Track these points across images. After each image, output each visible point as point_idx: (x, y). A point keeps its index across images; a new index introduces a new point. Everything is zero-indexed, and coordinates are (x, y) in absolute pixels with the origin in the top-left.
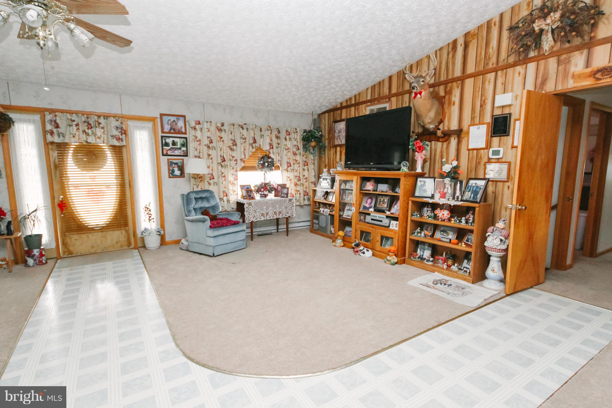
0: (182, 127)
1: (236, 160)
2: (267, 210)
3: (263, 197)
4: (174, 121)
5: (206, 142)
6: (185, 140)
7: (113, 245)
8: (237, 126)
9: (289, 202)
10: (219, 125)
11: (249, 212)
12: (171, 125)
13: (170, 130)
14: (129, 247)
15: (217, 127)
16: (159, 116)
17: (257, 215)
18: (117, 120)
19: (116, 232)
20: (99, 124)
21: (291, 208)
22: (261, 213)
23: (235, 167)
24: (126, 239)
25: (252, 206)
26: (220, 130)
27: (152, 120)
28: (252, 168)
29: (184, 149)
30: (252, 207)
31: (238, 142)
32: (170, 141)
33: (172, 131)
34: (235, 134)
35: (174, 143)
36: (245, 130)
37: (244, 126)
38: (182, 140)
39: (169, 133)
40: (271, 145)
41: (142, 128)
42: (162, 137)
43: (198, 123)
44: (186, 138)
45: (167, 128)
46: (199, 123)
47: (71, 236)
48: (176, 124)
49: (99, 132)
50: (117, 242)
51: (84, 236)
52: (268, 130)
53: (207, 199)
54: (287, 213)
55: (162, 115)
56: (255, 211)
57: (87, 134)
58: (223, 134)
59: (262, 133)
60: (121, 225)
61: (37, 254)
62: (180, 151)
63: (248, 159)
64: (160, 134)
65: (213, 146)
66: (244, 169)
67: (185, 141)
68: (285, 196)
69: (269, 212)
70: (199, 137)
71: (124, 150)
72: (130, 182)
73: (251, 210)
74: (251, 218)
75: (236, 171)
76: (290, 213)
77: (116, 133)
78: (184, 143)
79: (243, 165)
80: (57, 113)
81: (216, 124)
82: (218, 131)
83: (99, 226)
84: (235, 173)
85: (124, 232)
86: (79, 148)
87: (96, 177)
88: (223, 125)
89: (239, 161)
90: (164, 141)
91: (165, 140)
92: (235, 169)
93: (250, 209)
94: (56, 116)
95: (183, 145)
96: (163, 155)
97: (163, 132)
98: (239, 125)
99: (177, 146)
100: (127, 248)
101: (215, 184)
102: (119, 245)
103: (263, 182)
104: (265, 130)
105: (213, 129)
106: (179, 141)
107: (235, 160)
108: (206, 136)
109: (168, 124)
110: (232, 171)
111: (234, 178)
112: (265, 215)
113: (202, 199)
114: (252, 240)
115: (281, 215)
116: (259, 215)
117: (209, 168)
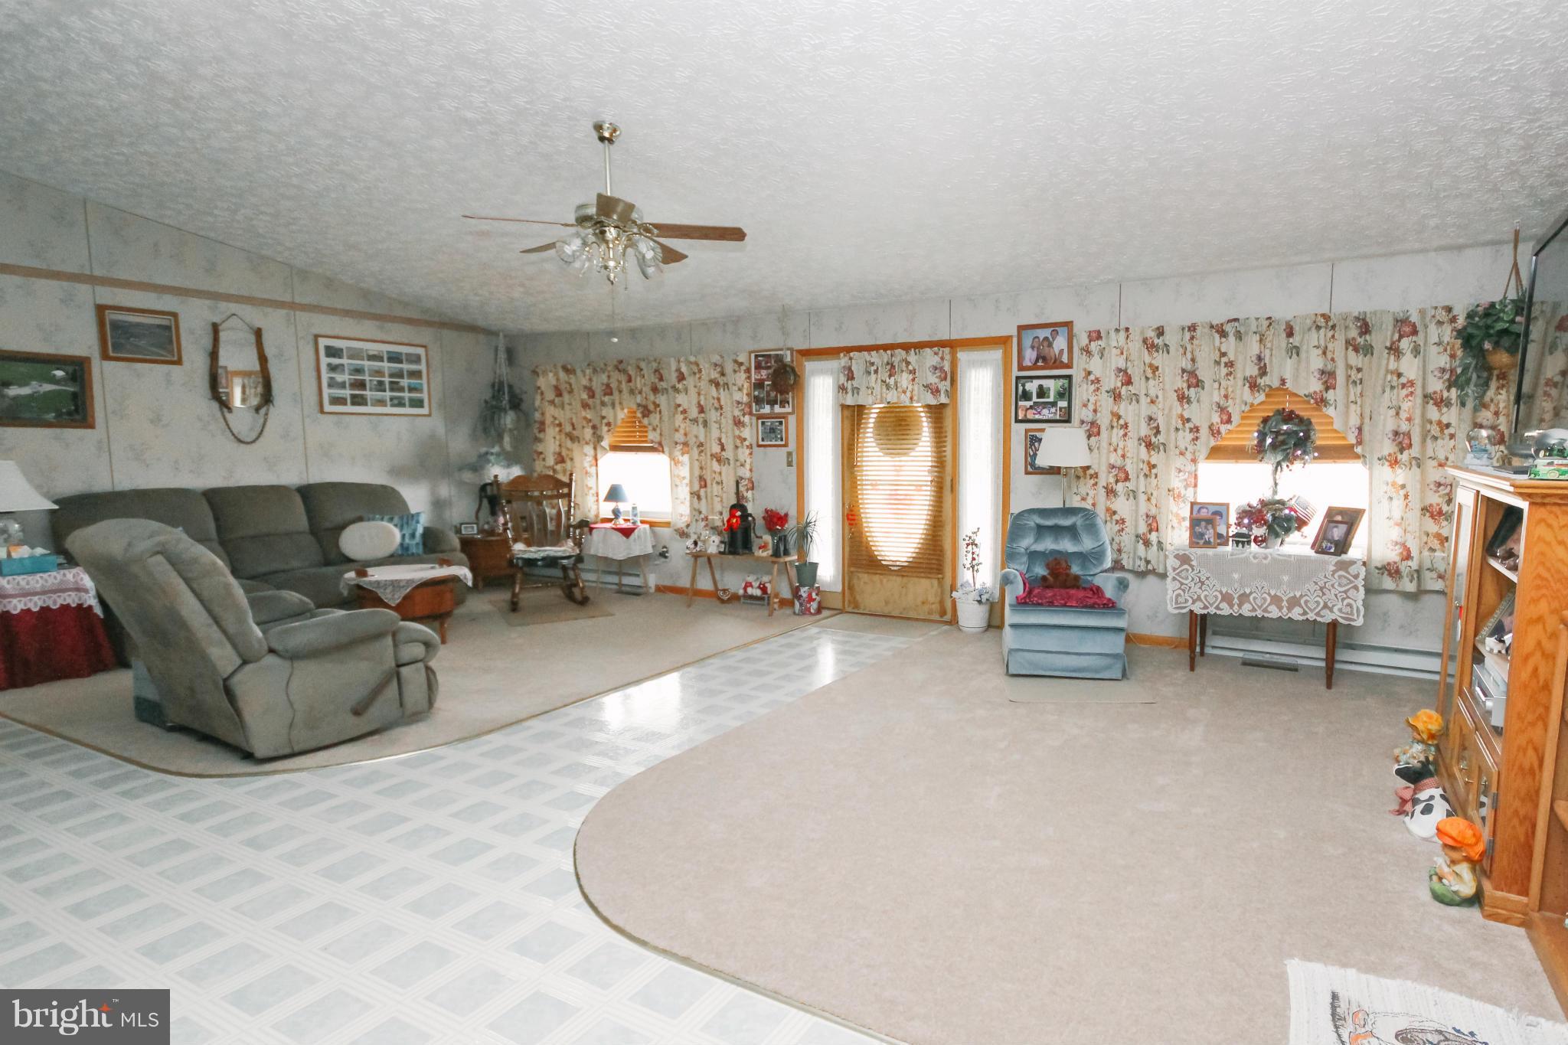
0: (1062, 351)
1: (1196, 429)
2: (1242, 586)
3: (1240, 545)
4: (1046, 339)
5: (1111, 381)
7: (917, 606)
8: (1207, 330)
9: (1334, 572)
10: (1151, 334)
11: (1182, 584)
12: (1038, 348)
13: (1037, 360)
14: (941, 616)
15: (1145, 341)
16: (1014, 332)
17: (1206, 596)
18: (936, 354)
19: (923, 581)
20: (908, 363)
21: (1345, 592)
22: (1221, 592)
23: (1191, 448)
24: (938, 599)
25: (1192, 567)
26: (1150, 346)
27: (1002, 341)
28: (1237, 453)
29: (1063, 404)
30: (1190, 570)
31: (1205, 373)
32: (1032, 387)
33: (1040, 363)
34: (1197, 353)
35: (1042, 392)
36: (1232, 338)
37: (1228, 328)
39: (1035, 367)
40: (1328, 377)
41: (982, 364)
42: (1018, 378)
43: (1094, 335)
44: (1069, 377)
45: (1030, 356)
46: (1099, 337)
47: (860, 575)
48: (1050, 345)
49: (904, 379)
50: (923, 603)
51: (876, 578)
52: (1318, 328)
53: (1072, 532)
54: (1326, 606)
55: (1021, 328)
56: (1203, 583)
57: (888, 387)
58: (1159, 359)
59: (1296, 340)
60: (932, 569)
61: (805, 595)
62: (1053, 410)
63: (1239, 425)
64: (1015, 373)
65: (1133, 392)
66: (1217, 453)
68: (1332, 550)
69: (1251, 593)
70: (1097, 372)
71: (948, 412)
72: (952, 480)
73: (1187, 578)
74: (1186, 601)
75: (1194, 461)
76: (1340, 610)
77: (933, 379)
78: (1065, 389)
79: (1213, 443)
80: (852, 354)
81: (1142, 332)
82: (1146, 352)
83: (898, 563)
84: (1190, 467)
85: (935, 582)
86: (888, 412)
87: (903, 468)
88: (1160, 332)
89: (1204, 432)
90: (1021, 389)
91: (1023, 385)
92: (1189, 456)
93: (1183, 574)
94: (851, 359)
95: (1061, 395)
96: (1017, 421)
97: (1021, 368)
98: (1212, 327)
99: (1048, 397)
100: (937, 618)
101: (1131, 494)
102: (926, 608)
103: (1267, 495)
104: (1309, 329)
105: (1135, 346)
106: (1052, 386)
107: (1191, 430)
108: (1113, 368)
109: (1033, 347)
110: (1179, 462)
111: (1186, 480)
112: (1236, 601)
113: (1057, 531)
114: (1192, 669)
115: (1301, 611)
116: (1216, 597)
117: (1115, 450)
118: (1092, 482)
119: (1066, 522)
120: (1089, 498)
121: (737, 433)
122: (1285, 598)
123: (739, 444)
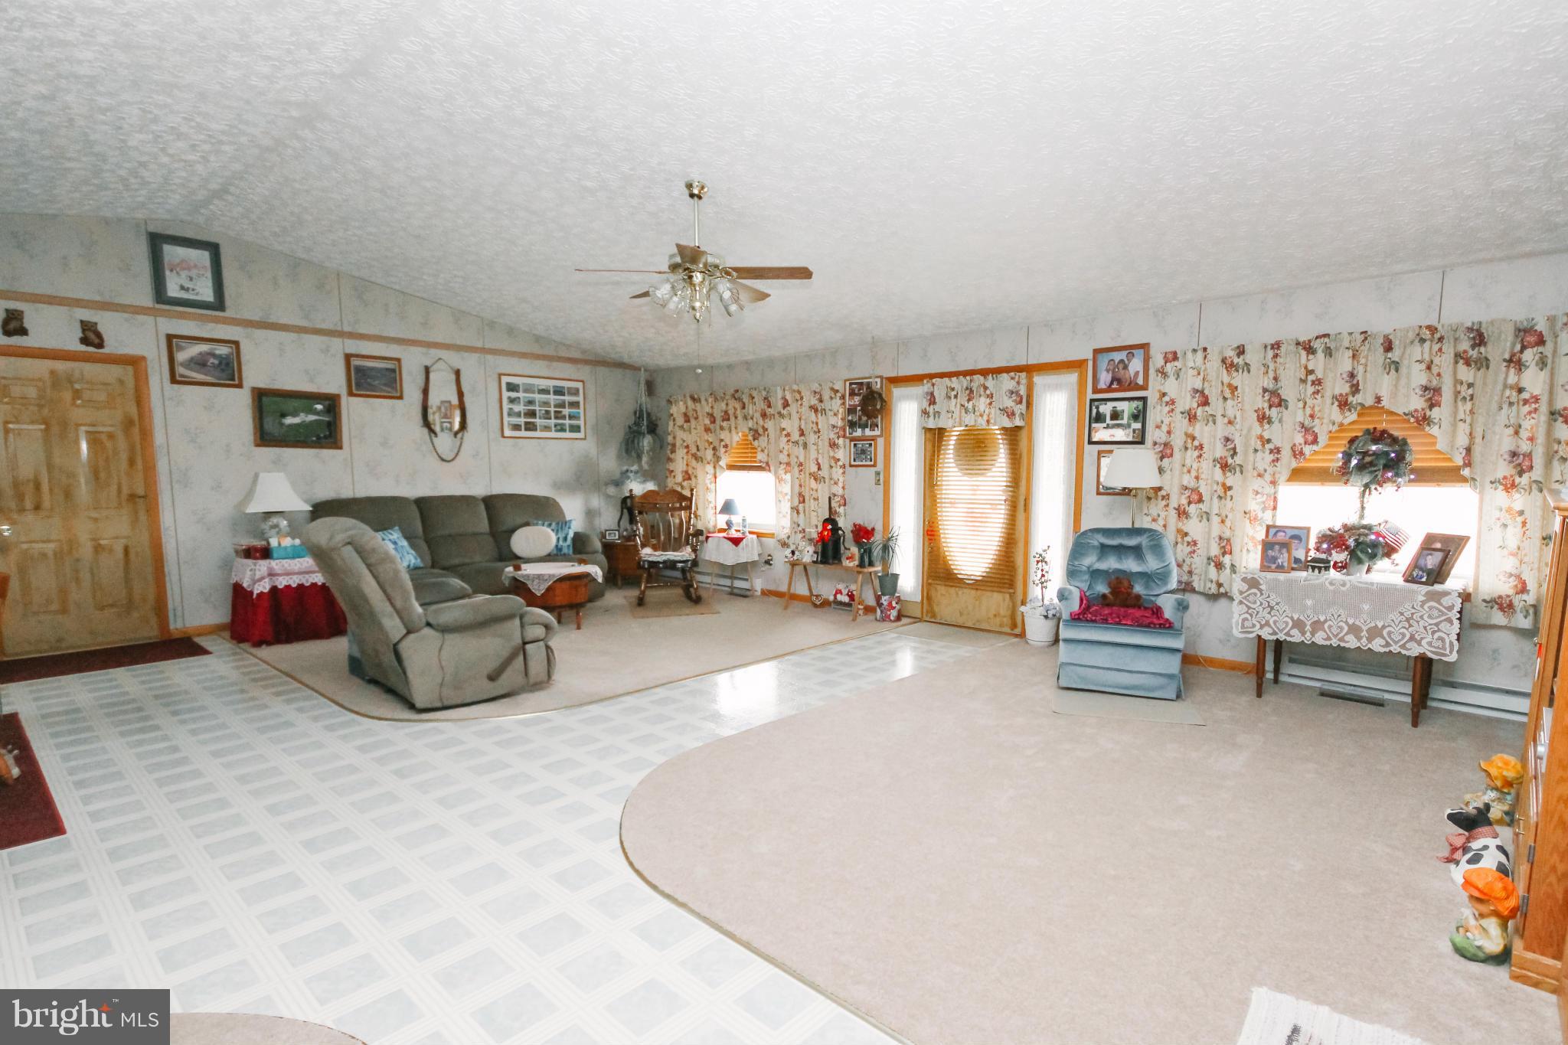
0: (1137, 373)
1: (1278, 450)
2: (1316, 612)
3: (1317, 571)
4: (1122, 361)
5: (1187, 402)
6: (1140, 404)
7: (989, 618)
8: (1293, 347)
9: (1423, 603)
10: (1230, 353)
11: (1249, 608)
12: (1113, 372)
13: (1112, 383)
14: (1012, 630)
15: (1224, 361)
16: (1090, 356)
17: (1275, 622)
18: (1012, 378)
19: (995, 595)
20: (986, 388)
21: (1437, 624)
22: (1292, 618)
23: (1270, 470)
24: (1009, 612)
25: (1261, 591)
26: (1229, 366)
27: (1077, 365)
28: (1321, 475)
29: (1138, 426)
30: (1259, 594)
31: (1288, 392)
32: (1106, 409)
33: (1115, 386)
34: (1280, 372)
35: (1115, 415)
36: (1320, 355)
37: (1317, 345)
38: (1135, 404)
39: (1109, 389)
40: (1432, 394)
41: (1057, 387)
42: (1092, 401)
43: (1170, 356)
44: (1144, 399)
45: (1105, 378)
46: (1175, 358)
47: (939, 587)
48: (1126, 367)
49: (982, 403)
50: (995, 616)
51: (952, 590)
52: (1422, 341)
53: (1137, 552)
54: (1412, 638)
55: (1097, 352)
56: (1272, 608)
57: (967, 411)
58: (1238, 379)
59: (1395, 355)
60: (1005, 583)
61: (885, 603)
62: (1127, 431)
63: (1327, 446)
64: (1090, 395)
65: (1210, 413)
66: (1298, 475)
67: (1141, 407)
68: (1424, 580)
69: (1326, 621)
70: (1172, 393)
71: (1024, 434)
72: (1025, 500)
73: (1255, 602)
74: (1254, 626)
75: (1274, 483)
76: (1430, 644)
77: (1009, 403)
78: (1139, 411)
79: (1294, 464)
80: (934, 380)
81: (1221, 352)
82: (1225, 371)
83: (972, 577)
84: (1269, 489)
85: (1008, 596)
86: (968, 435)
87: (980, 488)
88: (1241, 351)
89: (1286, 453)
90: (1094, 411)
91: (1097, 408)
92: (1268, 477)
93: (1251, 598)
94: (933, 385)
95: (1135, 417)
97: (1096, 391)
98: (1298, 344)
99: (1122, 419)
100: (1008, 630)
101: (1205, 516)
102: (998, 620)
103: (1352, 519)
104: (1412, 342)
105: (1214, 365)
106: (1126, 408)
107: (1271, 451)
108: (1189, 388)
109: (1108, 371)
110: (1256, 484)
111: (1264, 502)
112: (1308, 628)
113: (1120, 550)
114: (1259, 695)
115: (1383, 642)
116: (1287, 623)
117: (1189, 472)
118: (1164, 503)
119: (1132, 542)
120: (1160, 519)
121: (832, 454)
122: (1365, 628)
123: (833, 464)
